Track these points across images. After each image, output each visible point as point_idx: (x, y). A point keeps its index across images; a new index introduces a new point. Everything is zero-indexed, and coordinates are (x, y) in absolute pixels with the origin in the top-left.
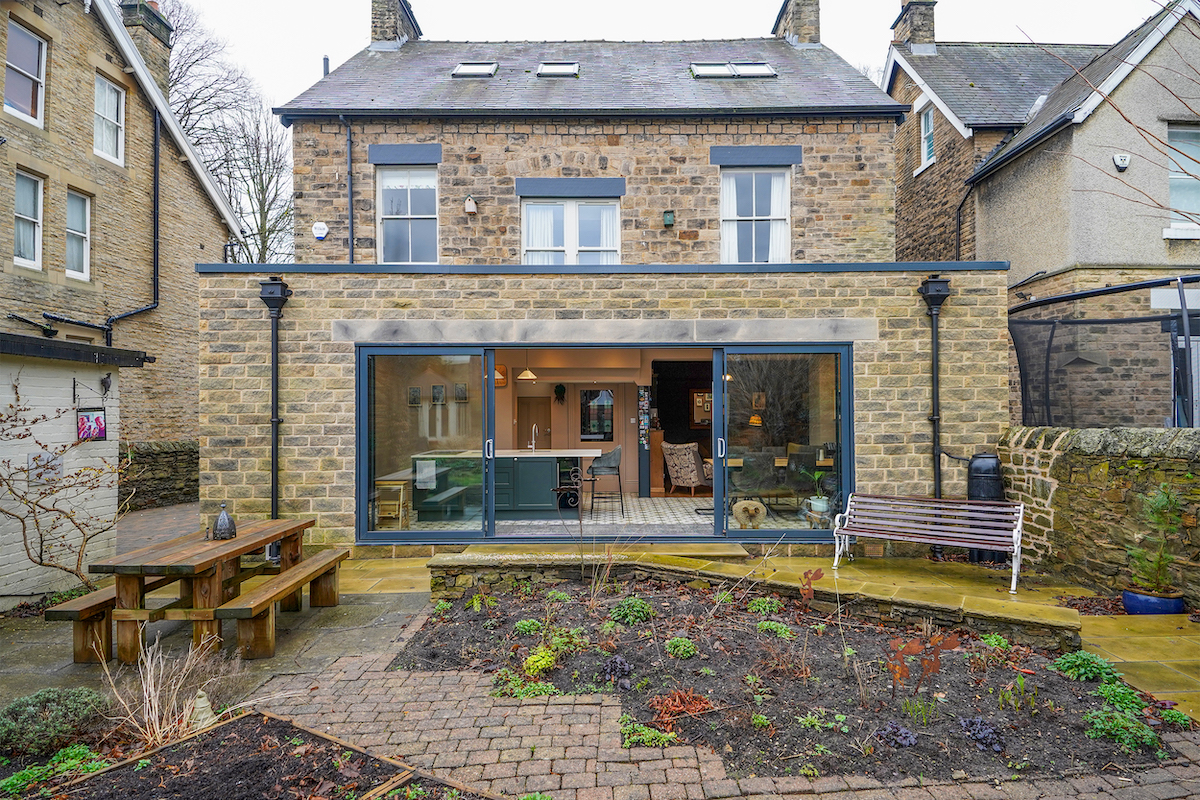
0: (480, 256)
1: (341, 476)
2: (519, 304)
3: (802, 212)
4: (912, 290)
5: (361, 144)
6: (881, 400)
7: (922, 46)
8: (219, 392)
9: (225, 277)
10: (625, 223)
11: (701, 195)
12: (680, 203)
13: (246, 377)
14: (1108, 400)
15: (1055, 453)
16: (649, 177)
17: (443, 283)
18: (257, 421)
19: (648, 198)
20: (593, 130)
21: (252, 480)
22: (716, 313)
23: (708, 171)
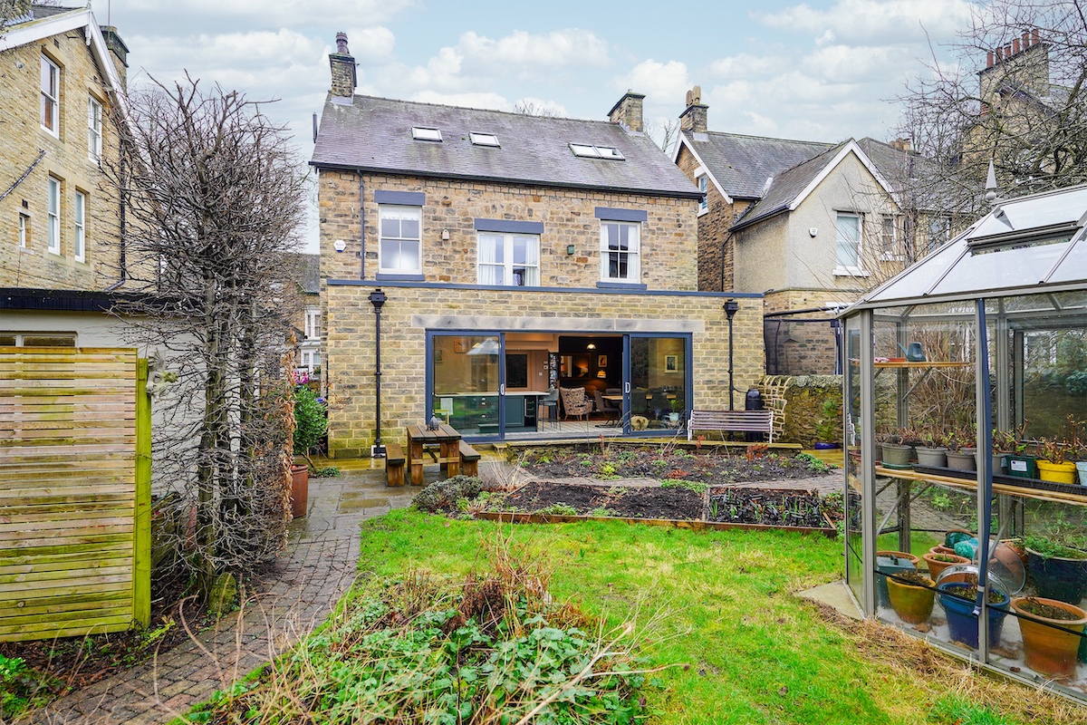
0: (451, 267)
1: (417, 406)
2: (520, 308)
3: (647, 250)
4: (721, 306)
5: (369, 189)
6: (706, 362)
7: (700, 135)
8: (342, 357)
9: (345, 288)
10: (543, 251)
11: (589, 236)
12: (577, 240)
13: (358, 347)
14: (804, 362)
15: (786, 388)
16: (558, 223)
17: (477, 295)
18: (365, 374)
19: (558, 236)
20: (524, 192)
21: (362, 409)
22: (626, 316)
23: (594, 222)
